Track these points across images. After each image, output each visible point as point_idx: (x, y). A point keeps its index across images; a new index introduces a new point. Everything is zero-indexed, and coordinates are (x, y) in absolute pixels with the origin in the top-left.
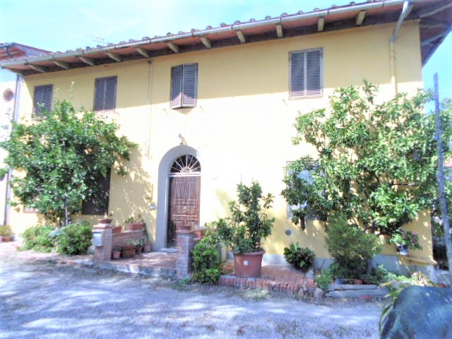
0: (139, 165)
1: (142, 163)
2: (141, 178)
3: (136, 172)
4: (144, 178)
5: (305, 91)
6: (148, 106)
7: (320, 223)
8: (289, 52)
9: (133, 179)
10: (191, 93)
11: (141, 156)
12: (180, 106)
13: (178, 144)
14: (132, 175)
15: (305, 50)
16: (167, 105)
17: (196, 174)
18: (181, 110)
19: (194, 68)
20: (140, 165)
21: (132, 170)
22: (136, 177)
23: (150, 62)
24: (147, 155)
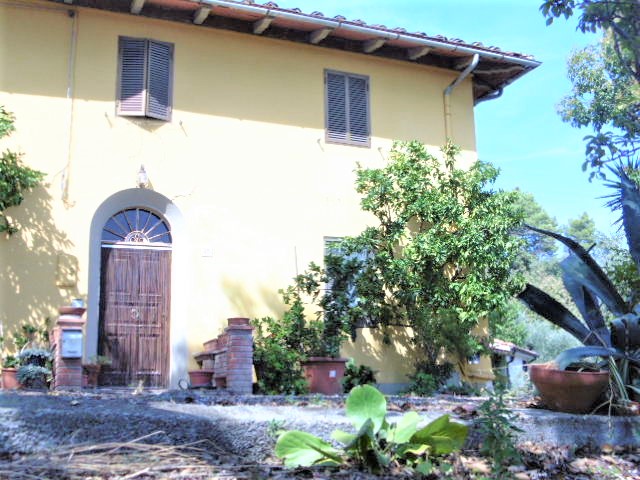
0: (44, 215)
1: (53, 213)
2: (50, 244)
3: (39, 230)
4: (56, 244)
5: (348, 135)
6: (68, 101)
7: (372, 333)
8: (325, 70)
9: (30, 244)
10: (162, 95)
11: (49, 198)
12: (142, 113)
13: (135, 185)
14: (27, 236)
15: (347, 74)
16: (110, 106)
17: (160, 246)
18: (139, 122)
19: (167, 51)
20: (49, 216)
21: (26, 224)
22: (38, 241)
23: (72, 14)
24: (65, 198)
